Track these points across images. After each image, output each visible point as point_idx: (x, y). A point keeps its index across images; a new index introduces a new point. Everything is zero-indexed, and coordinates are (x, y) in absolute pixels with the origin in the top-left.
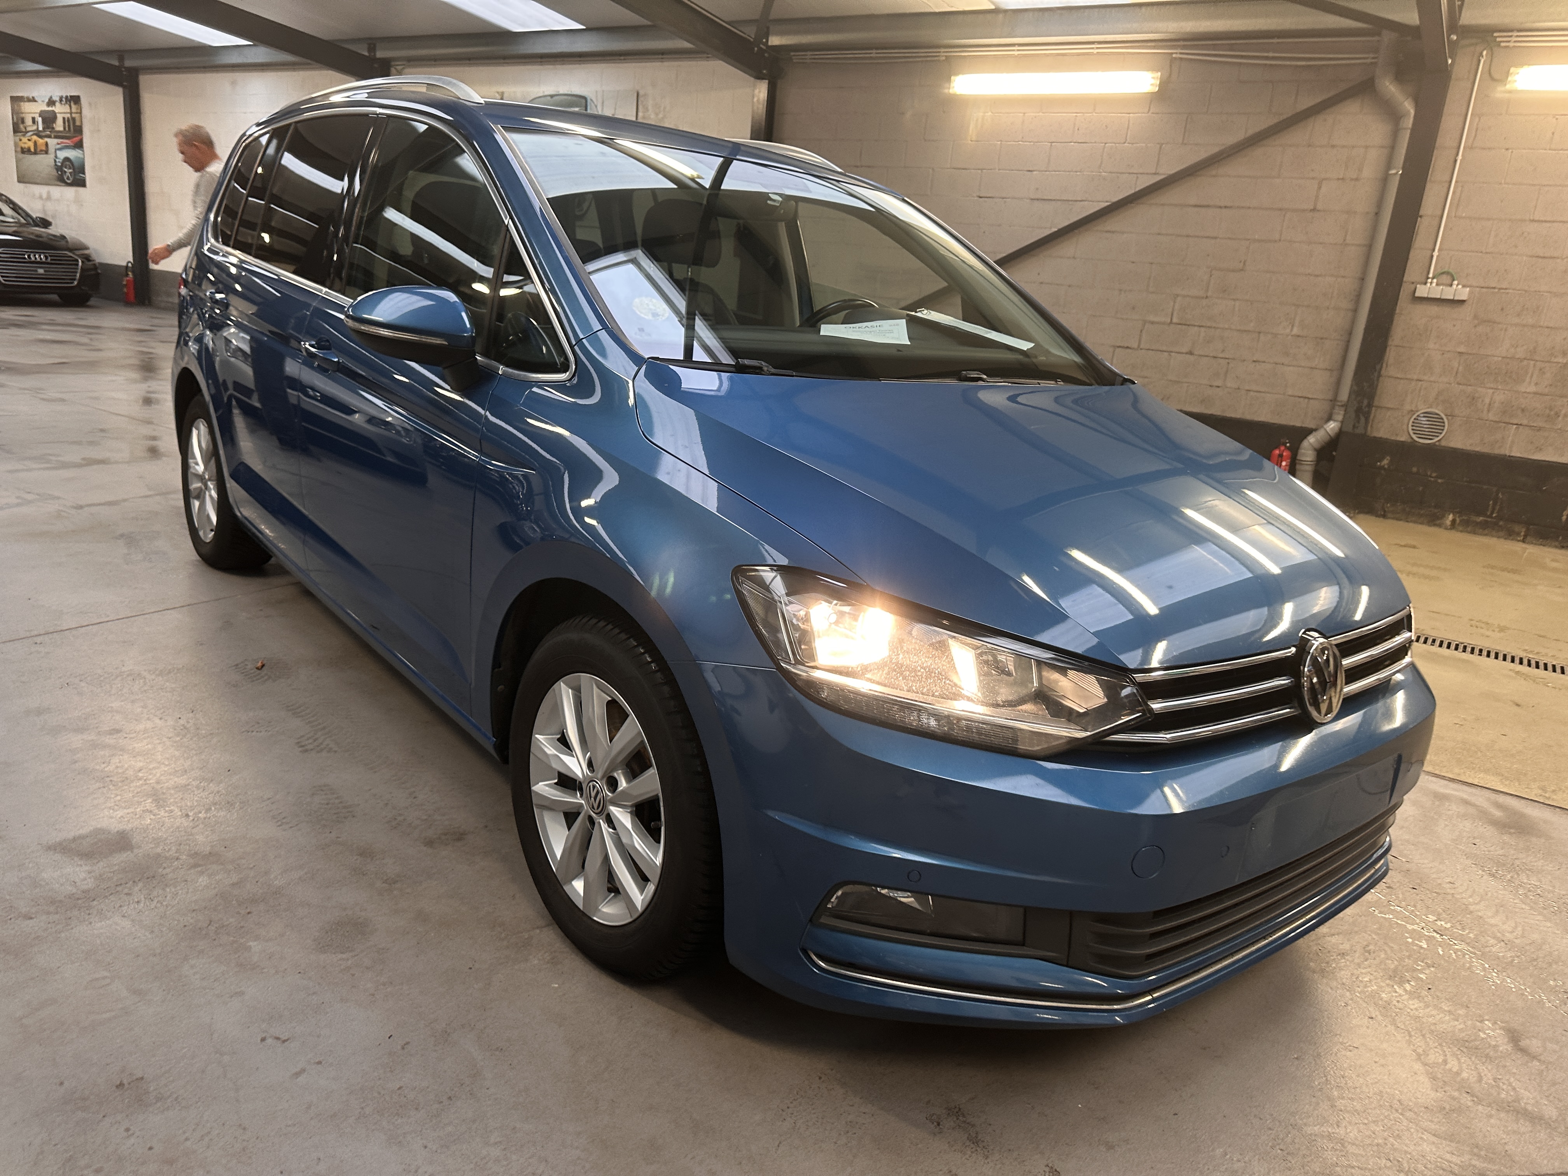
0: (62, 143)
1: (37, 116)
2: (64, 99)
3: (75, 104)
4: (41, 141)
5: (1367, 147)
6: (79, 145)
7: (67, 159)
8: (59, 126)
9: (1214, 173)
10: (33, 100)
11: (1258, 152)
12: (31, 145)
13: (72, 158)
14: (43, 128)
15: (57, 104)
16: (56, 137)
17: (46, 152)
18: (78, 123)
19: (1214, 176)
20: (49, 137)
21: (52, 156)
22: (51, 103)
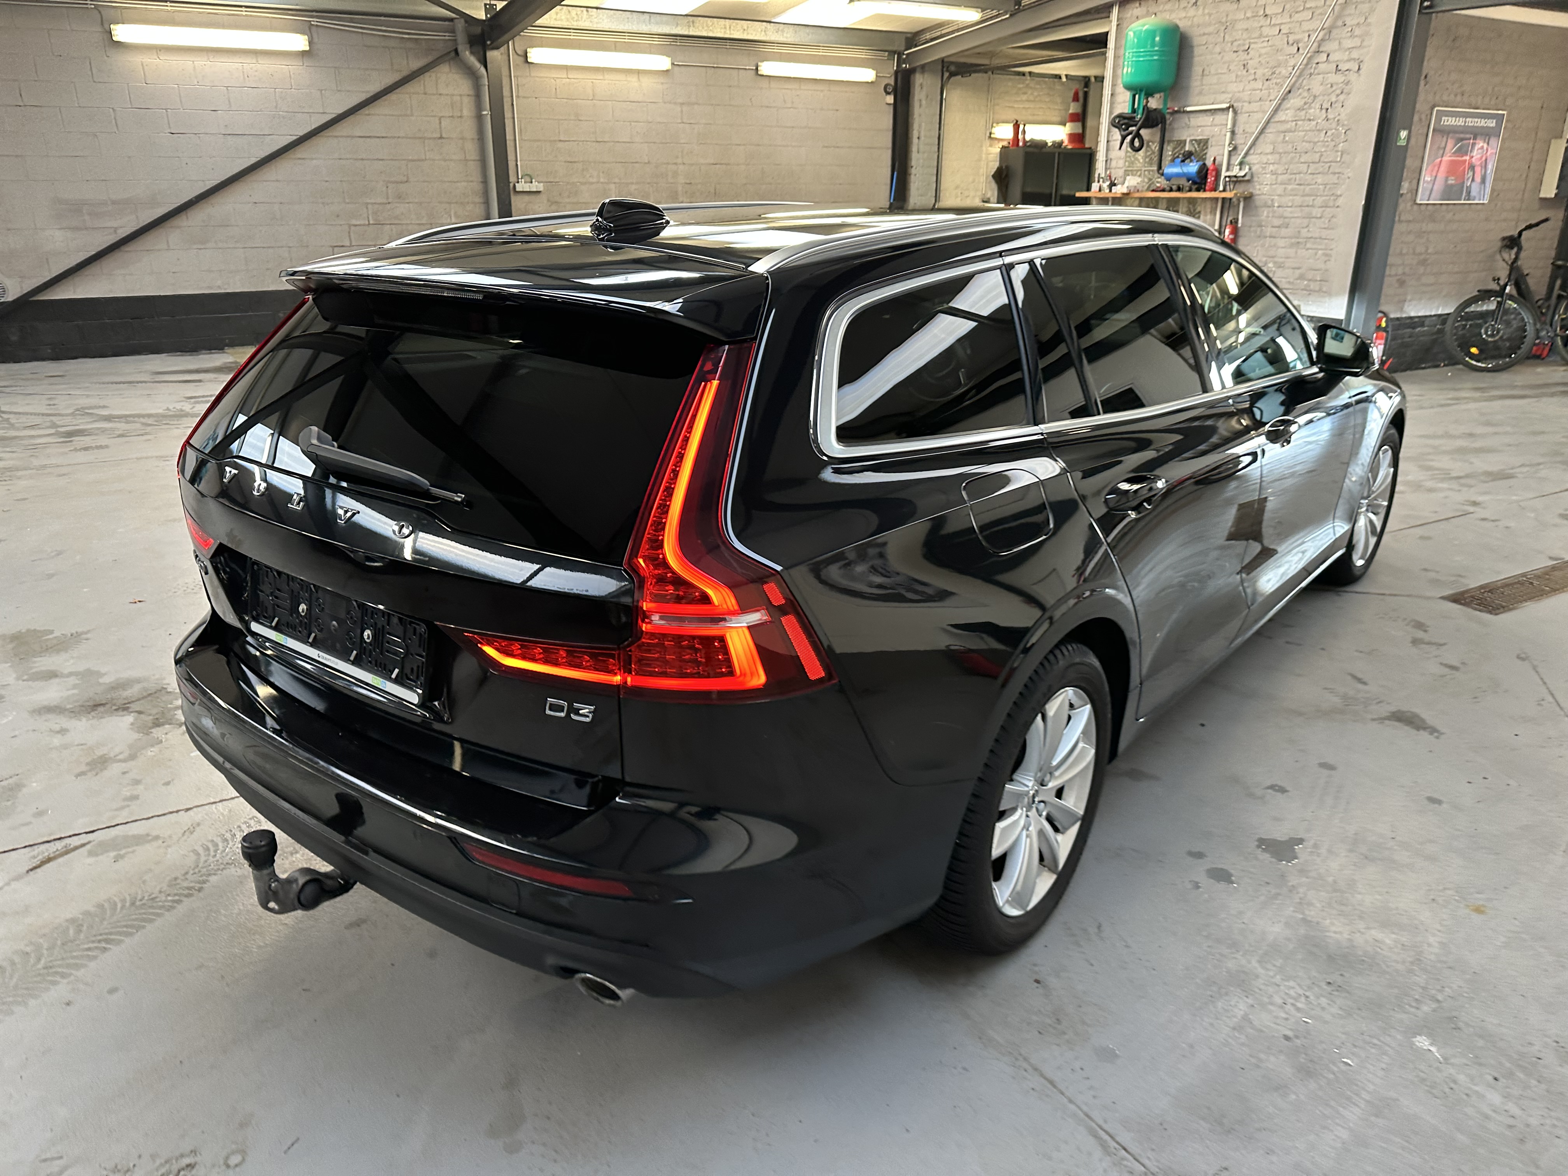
5: (461, 95)
9: (367, 112)
11: (393, 96)
19: (369, 115)
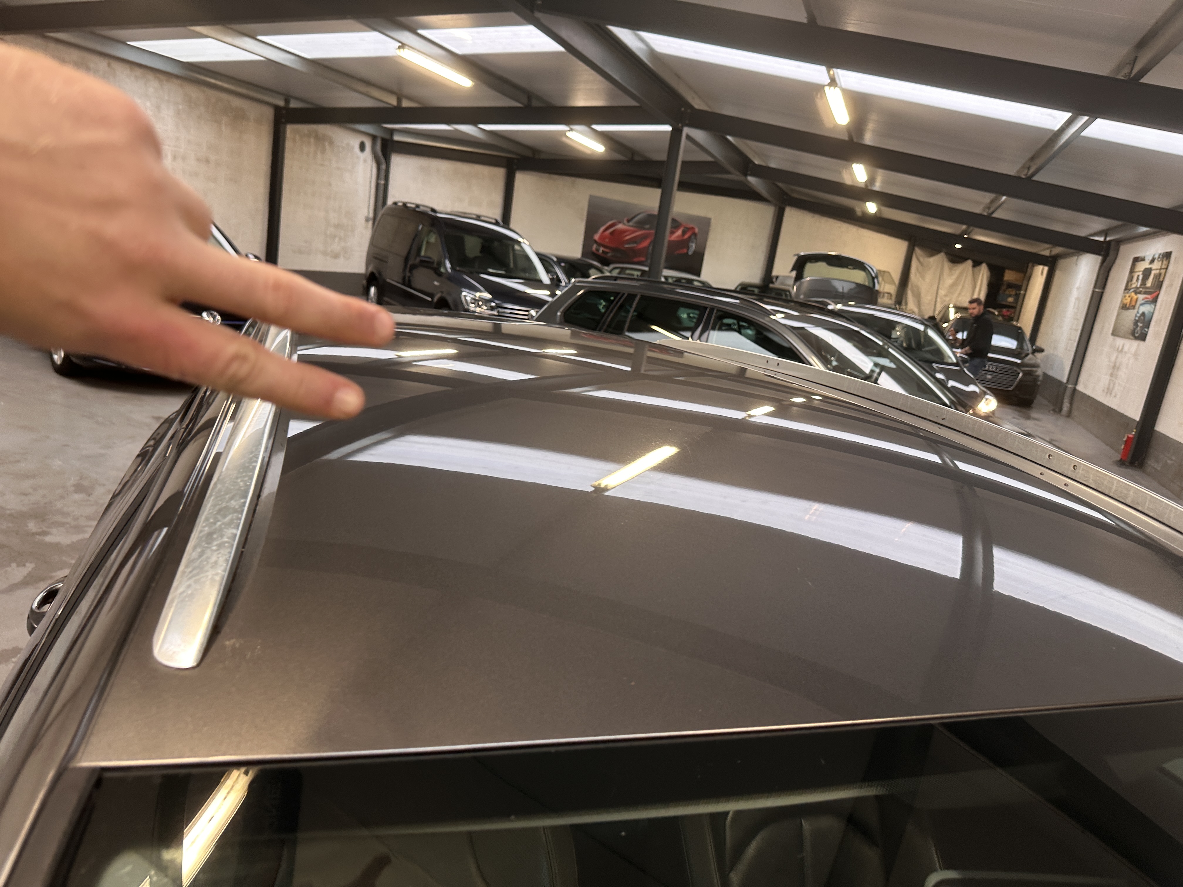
0: (1146, 298)
1: (1141, 273)
2: (1161, 256)
3: (1167, 259)
4: (1135, 297)
6: (1155, 301)
7: (1143, 314)
8: (1149, 283)
10: (1143, 259)
12: (1128, 301)
13: (1146, 312)
14: (1141, 285)
15: (1156, 261)
16: (1145, 293)
17: (1134, 307)
18: (1161, 279)
20: (1140, 293)
21: (1135, 311)
22: (1152, 261)
